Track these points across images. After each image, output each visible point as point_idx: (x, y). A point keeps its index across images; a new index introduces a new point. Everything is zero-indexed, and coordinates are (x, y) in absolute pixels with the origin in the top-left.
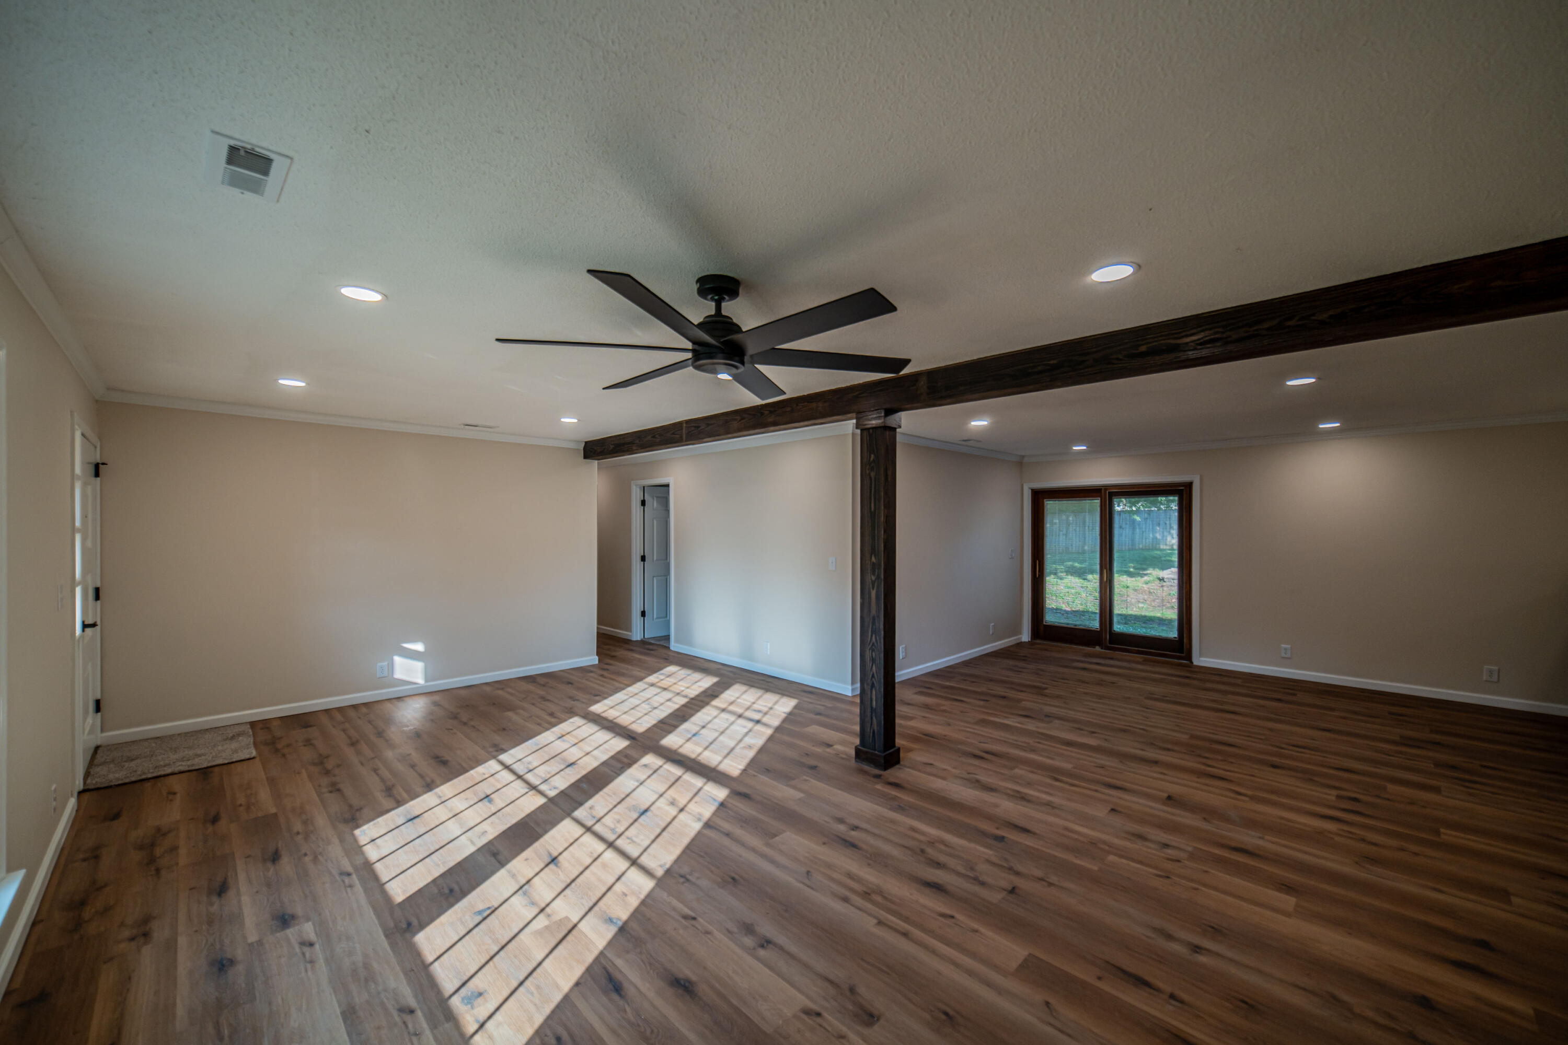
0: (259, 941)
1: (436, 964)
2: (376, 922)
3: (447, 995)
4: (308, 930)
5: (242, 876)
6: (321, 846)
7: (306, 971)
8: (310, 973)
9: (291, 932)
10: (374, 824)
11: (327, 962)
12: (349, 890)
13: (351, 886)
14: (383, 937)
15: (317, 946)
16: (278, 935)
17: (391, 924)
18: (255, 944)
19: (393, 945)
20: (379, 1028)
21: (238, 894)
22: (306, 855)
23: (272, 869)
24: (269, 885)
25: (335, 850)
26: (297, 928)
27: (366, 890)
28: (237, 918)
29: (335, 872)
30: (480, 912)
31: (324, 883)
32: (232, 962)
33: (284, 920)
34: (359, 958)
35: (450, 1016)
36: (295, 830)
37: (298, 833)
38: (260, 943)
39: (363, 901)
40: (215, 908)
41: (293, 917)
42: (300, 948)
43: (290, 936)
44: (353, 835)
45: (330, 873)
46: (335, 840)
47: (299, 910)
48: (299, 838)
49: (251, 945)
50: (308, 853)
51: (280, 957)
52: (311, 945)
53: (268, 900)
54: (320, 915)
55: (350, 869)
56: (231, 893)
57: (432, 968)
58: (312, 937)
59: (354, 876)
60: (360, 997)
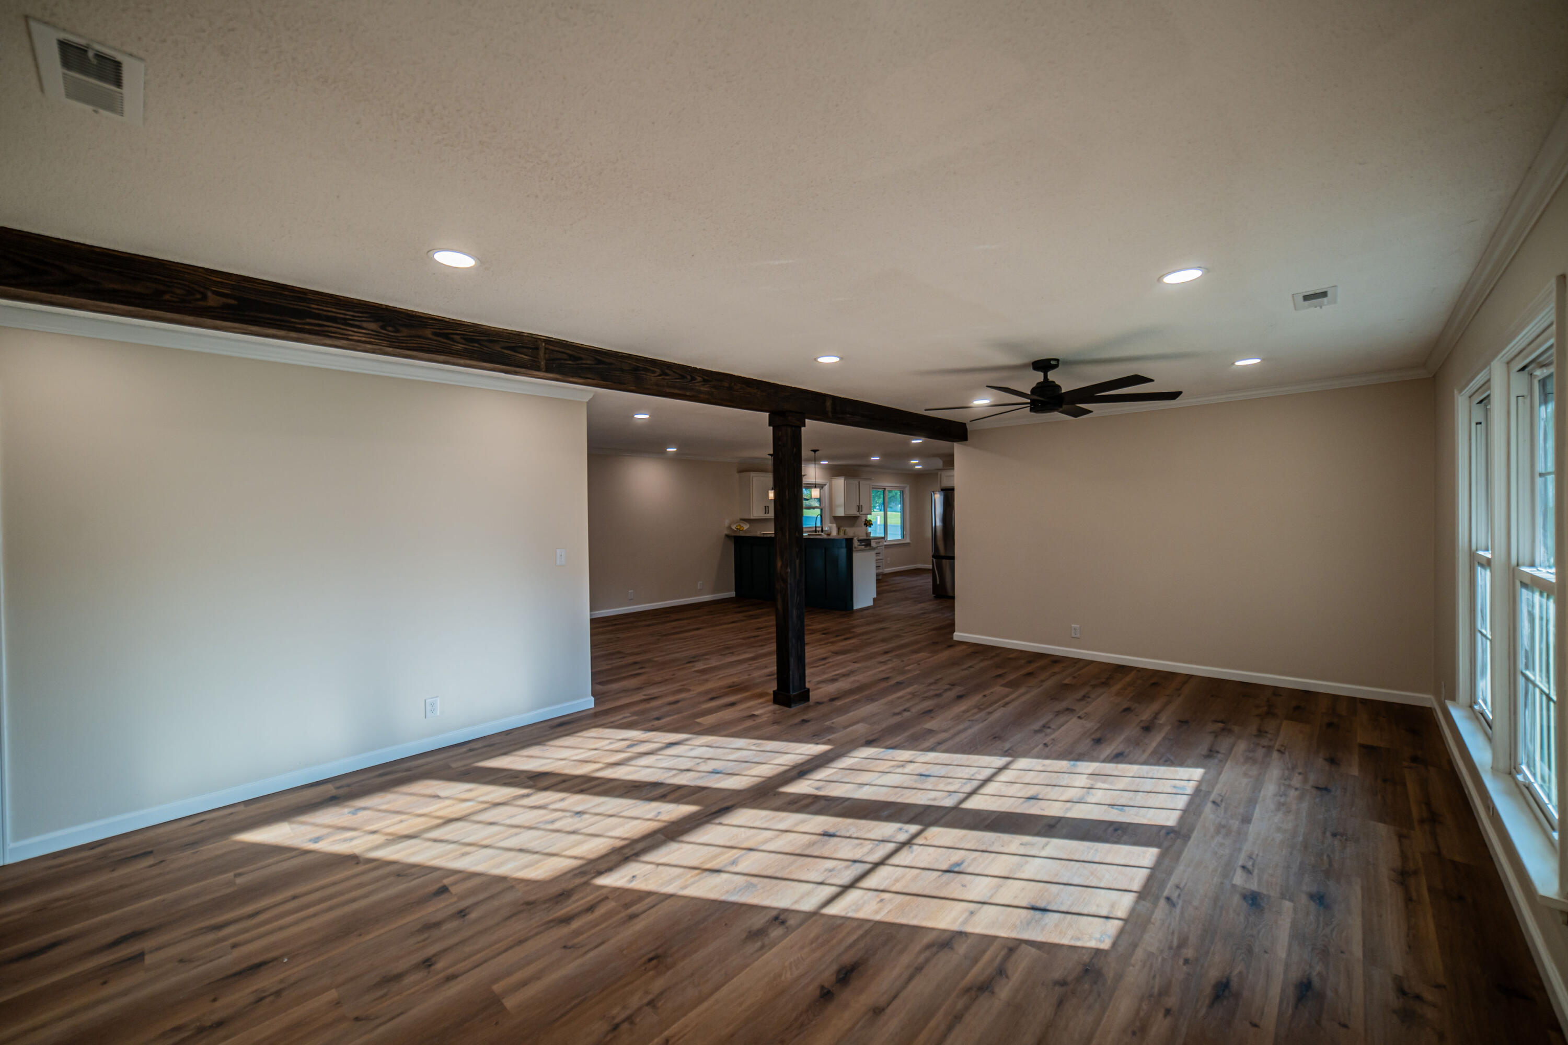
0: (1282, 898)
1: (1179, 808)
2: (1186, 850)
3: (1190, 796)
4: (1239, 879)
5: (1275, 992)
6: (1160, 959)
7: (1257, 855)
8: (1256, 852)
9: (1254, 886)
10: (1079, 939)
11: (1240, 850)
12: (1182, 886)
13: (1178, 887)
14: (1192, 839)
15: (1240, 863)
16: (1265, 892)
17: (1179, 841)
18: (1288, 898)
19: (1191, 830)
20: (1236, 807)
21: (1287, 967)
22: (1186, 961)
23: (1236, 972)
24: (1250, 951)
25: (1153, 940)
26: (1247, 886)
27: (1170, 873)
28: (1297, 936)
29: (1178, 910)
30: (1121, 810)
31: (1196, 908)
32: (1312, 896)
33: (1254, 900)
34: (1219, 839)
35: (1198, 790)
36: (1168, 1021)
37: (1168, 1012)
38: (1283, 896)
39: (1180, 868)
40: (1318, 968)
41: (1244, 897)
42: (1253, 871)
43: (1256, 884)
44: (1114, 944)
45: (1182, 913)
46: (1139, 954)
47: (1236, 899)
48: (1172, 1001)
49: (1291, 900)
50: (1181, 962)
51: (1272, 876)
52: (1243, 867)
53: (1259, 932)
54: (1222, 883)
55: (1162, 902)
56: (1295, 975)
57: (1183, 809)
58: (1239, 871)
59: (1166, 894)
60: (1235, 824)
